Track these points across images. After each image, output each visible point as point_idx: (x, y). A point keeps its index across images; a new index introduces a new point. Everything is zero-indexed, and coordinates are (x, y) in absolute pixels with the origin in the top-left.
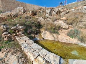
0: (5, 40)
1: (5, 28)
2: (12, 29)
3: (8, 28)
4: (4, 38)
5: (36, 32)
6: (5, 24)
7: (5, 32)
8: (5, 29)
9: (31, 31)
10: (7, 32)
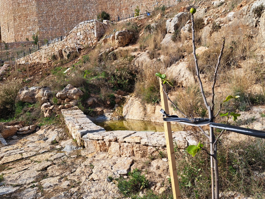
0: (45, 116)
1: (45, 96)
2: (57, 95)
3: (51, 94)
4: (44, 113)
5: (108, 103)
6: (45, 87)
7: (46, 102)
8: (46, 98)
9: (95, 100)
10: (49, 103)
